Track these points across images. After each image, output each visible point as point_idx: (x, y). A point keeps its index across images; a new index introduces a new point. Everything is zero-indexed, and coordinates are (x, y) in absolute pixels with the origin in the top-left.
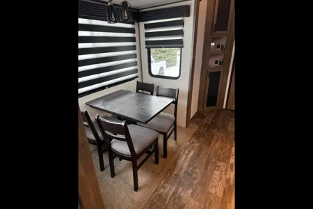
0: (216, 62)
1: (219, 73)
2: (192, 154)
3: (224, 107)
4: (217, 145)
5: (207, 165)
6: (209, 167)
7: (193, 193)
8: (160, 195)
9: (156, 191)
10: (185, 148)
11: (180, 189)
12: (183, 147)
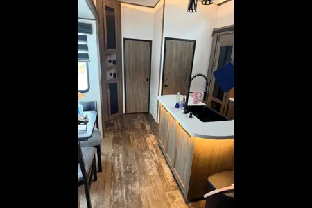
0: (111, 75)
1: (116, 83)
2: (121, 157)
3: (124, 112)
4: (135, 141)
5: (137, 159)
6: (140, 160)
7: (140, 184)
8: (117, 202)
9: (111, 201)
10: (113, 155)
11: (130, 187)
12: (111, 155)
